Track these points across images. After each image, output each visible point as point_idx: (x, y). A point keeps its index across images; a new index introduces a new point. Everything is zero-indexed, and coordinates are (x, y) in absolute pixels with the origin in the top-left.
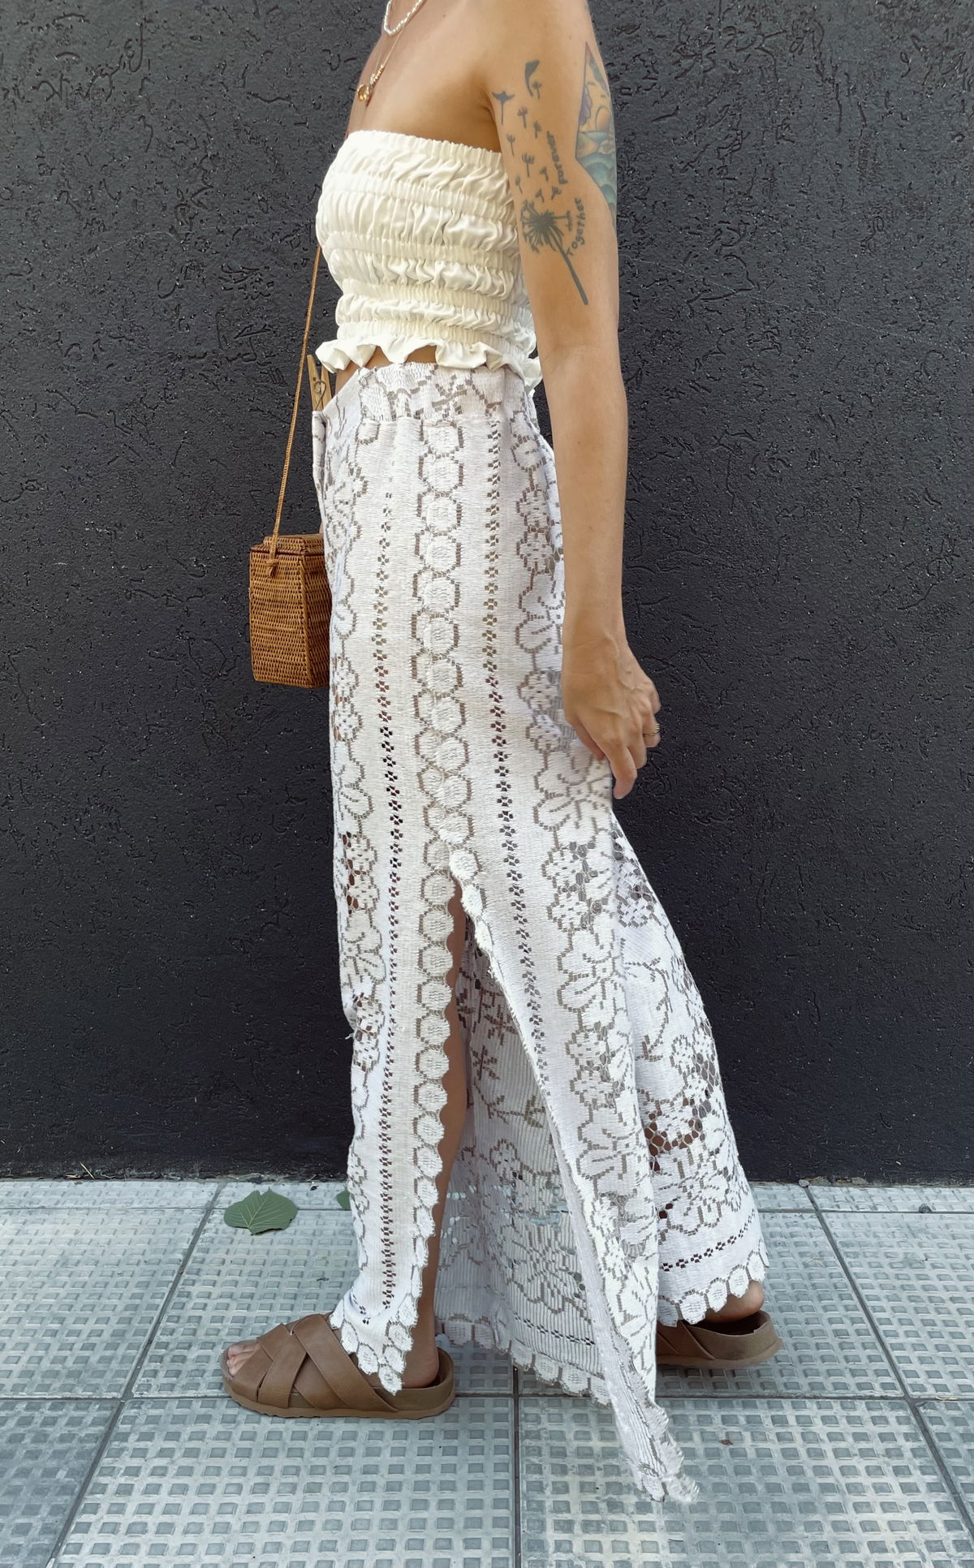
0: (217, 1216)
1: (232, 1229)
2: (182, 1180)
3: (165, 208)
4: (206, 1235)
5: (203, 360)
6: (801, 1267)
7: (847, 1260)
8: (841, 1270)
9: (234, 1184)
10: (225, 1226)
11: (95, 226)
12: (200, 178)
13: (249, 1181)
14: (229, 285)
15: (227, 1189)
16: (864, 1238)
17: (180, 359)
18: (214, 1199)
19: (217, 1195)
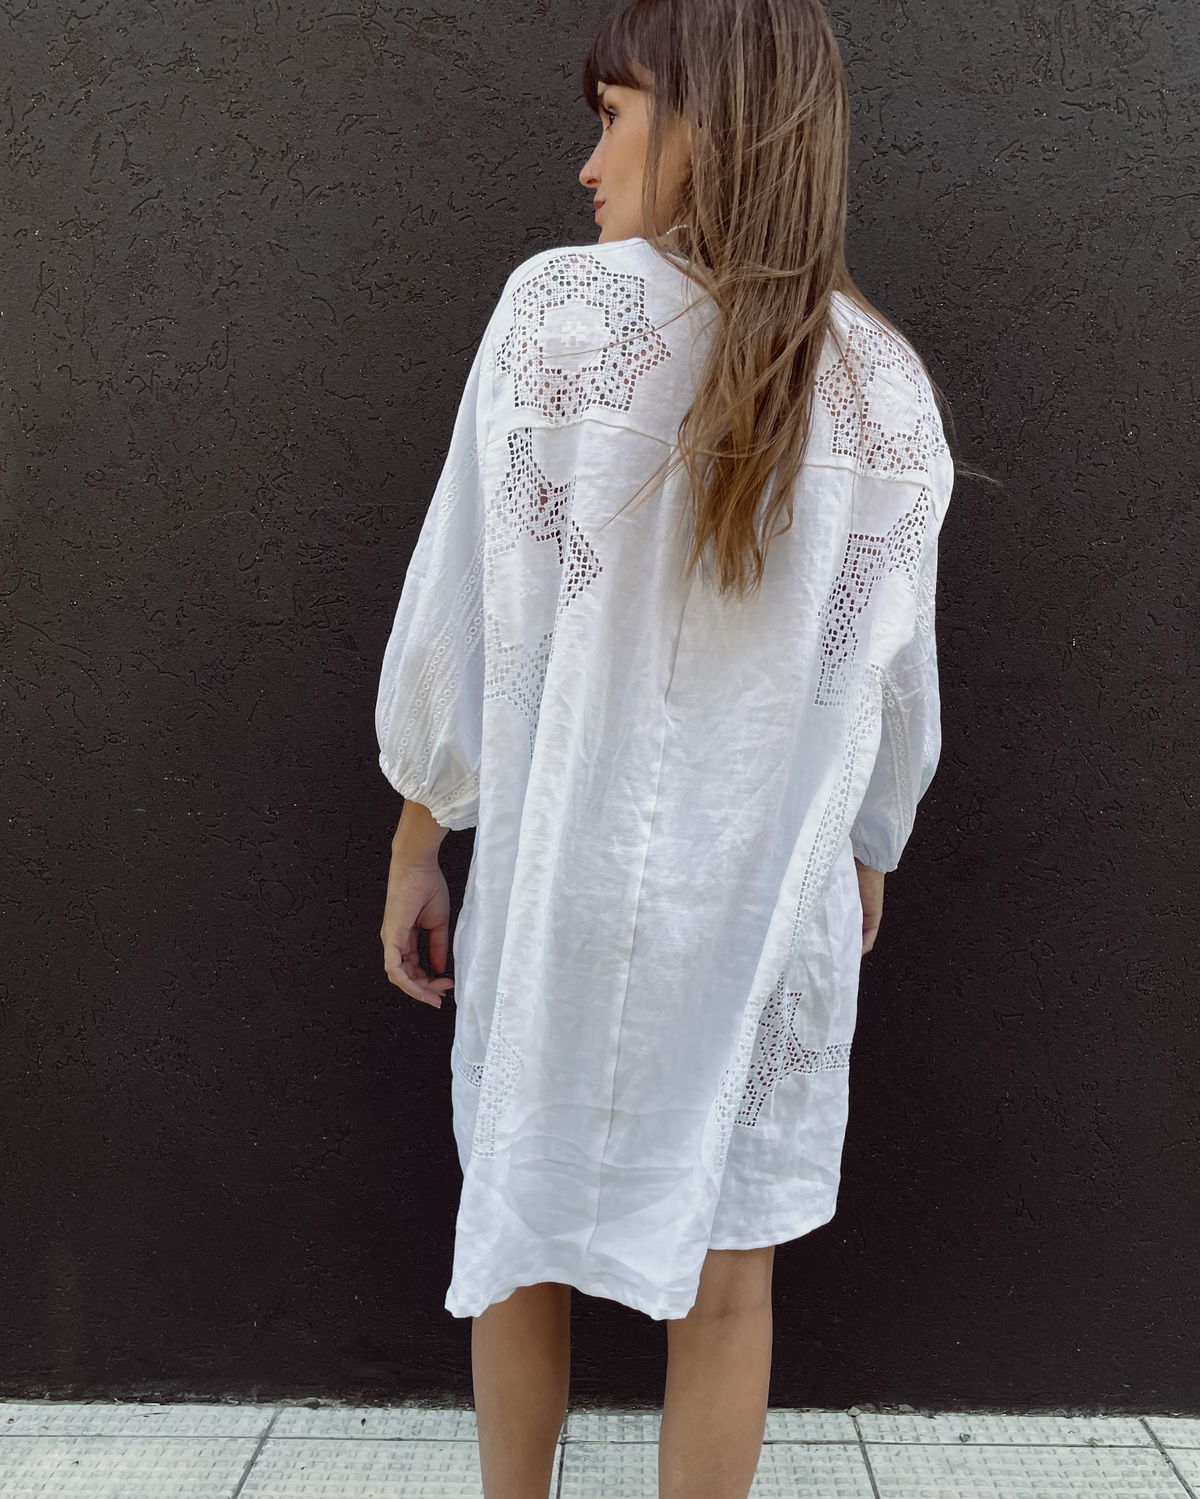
0: (270, 1446)
2: (239, 1404)
3: (246, 491)
4: (257, 1468)
5: (279, 627)
9: (291, 1409)
11: (183, 506)
12: (280, 465)
13: (306, 1406)
14: (304, 560)
15: (283, 1414)
17: (259, 625)
18: (270, 1427)
19: (273, 1422)
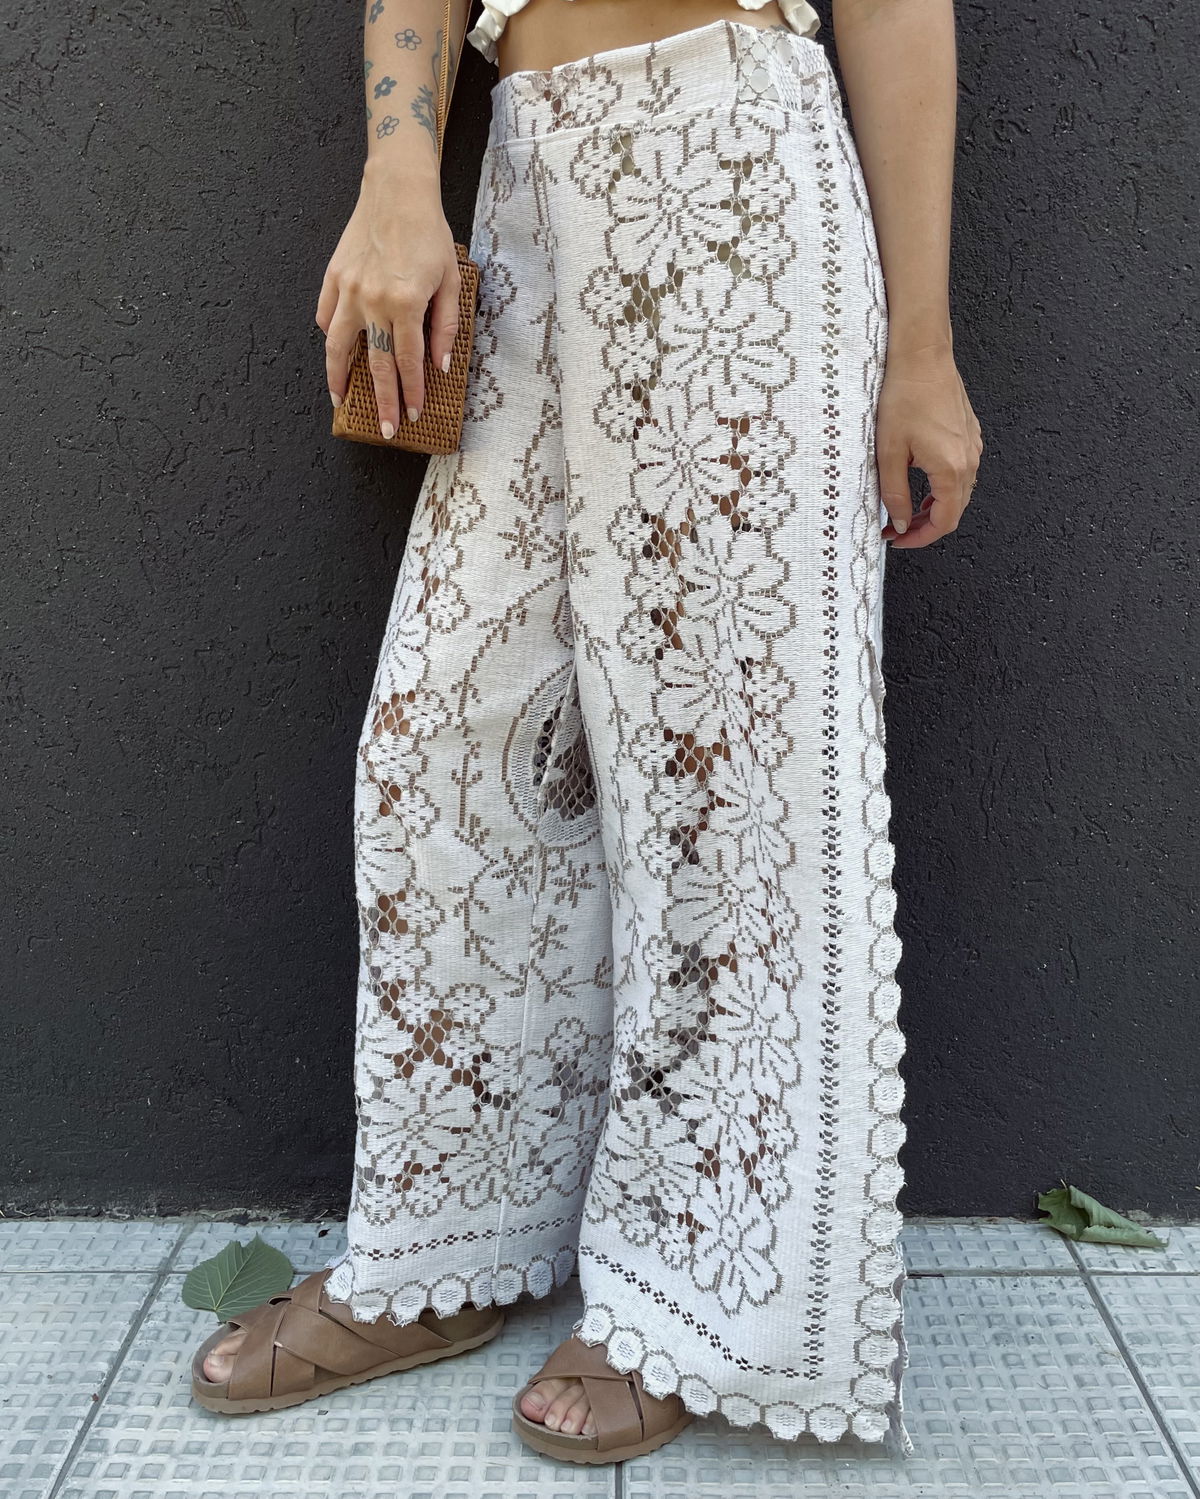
0: (173, 1286)
1: (190, 1312)
2: (131, 1218)
4: (151, 1324)
6: (1073, 1384)
7: (1144, 1371)
8: (1136, 1391)
9: (207, 1226)
10: (181, 1305)
13: (228, 1221)
15: (195, 1233)
16: (1161, 1326)
18: (173, 1255)
19: (178, 1246)
